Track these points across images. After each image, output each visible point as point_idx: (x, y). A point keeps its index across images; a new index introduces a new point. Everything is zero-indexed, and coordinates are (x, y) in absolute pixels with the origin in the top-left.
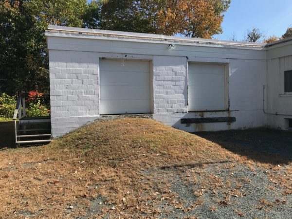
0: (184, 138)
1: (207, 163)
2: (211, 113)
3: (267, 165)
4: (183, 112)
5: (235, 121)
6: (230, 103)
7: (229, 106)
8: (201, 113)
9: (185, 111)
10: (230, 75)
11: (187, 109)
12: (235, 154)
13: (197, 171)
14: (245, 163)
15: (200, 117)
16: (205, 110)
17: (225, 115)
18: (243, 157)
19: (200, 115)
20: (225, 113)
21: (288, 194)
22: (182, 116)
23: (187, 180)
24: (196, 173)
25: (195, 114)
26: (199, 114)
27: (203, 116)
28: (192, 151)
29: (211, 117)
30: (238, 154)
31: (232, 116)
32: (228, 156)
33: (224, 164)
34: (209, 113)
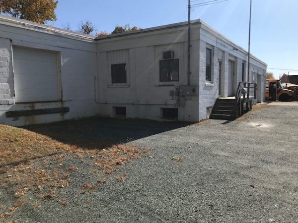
0: (8, 134)
1: (34, 158)
2: (43, 104)
3: (94, 151)
4: (8, 104)
5: (68, 111)
6: (63, 93)
7: (62, 96)
8: (31, 105)
9: (10, 103)
10: (62, 64)
11: (14, 100)
12: (65, 144)
13: (20, 169)
14: (74, 152)
15: (30, 109)
16: (36, 101)
17: (58, 105)
18: (73, 146)
19: (30, 107)
20: (58, 103)
21: (109, 173)
22: (8, 108)
23: (6, 182)
24: (19, 171)
25: (24, 105)
26: (29, 105)
27: (33, 107)
28: (16, 148)
29: (43, 108)
30: (68, 144)
31: (65, 107)
32: (58, 147)
33: (53, 156)
34: (40, 104)
